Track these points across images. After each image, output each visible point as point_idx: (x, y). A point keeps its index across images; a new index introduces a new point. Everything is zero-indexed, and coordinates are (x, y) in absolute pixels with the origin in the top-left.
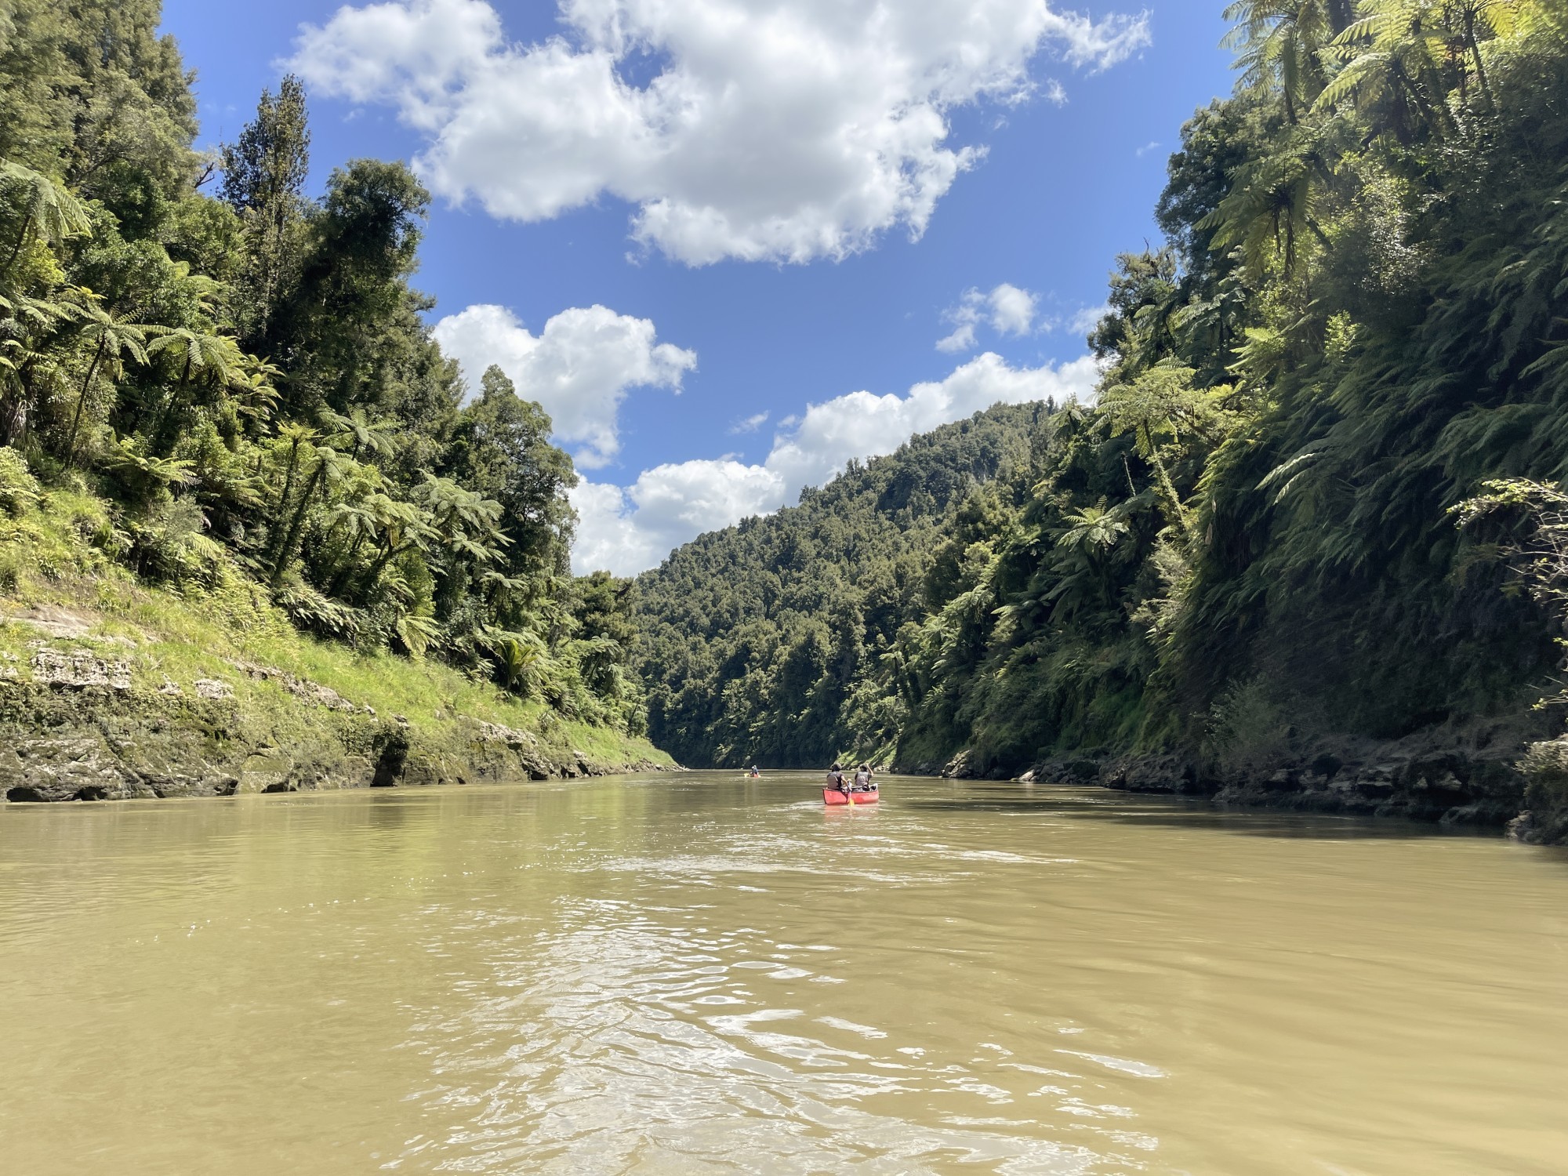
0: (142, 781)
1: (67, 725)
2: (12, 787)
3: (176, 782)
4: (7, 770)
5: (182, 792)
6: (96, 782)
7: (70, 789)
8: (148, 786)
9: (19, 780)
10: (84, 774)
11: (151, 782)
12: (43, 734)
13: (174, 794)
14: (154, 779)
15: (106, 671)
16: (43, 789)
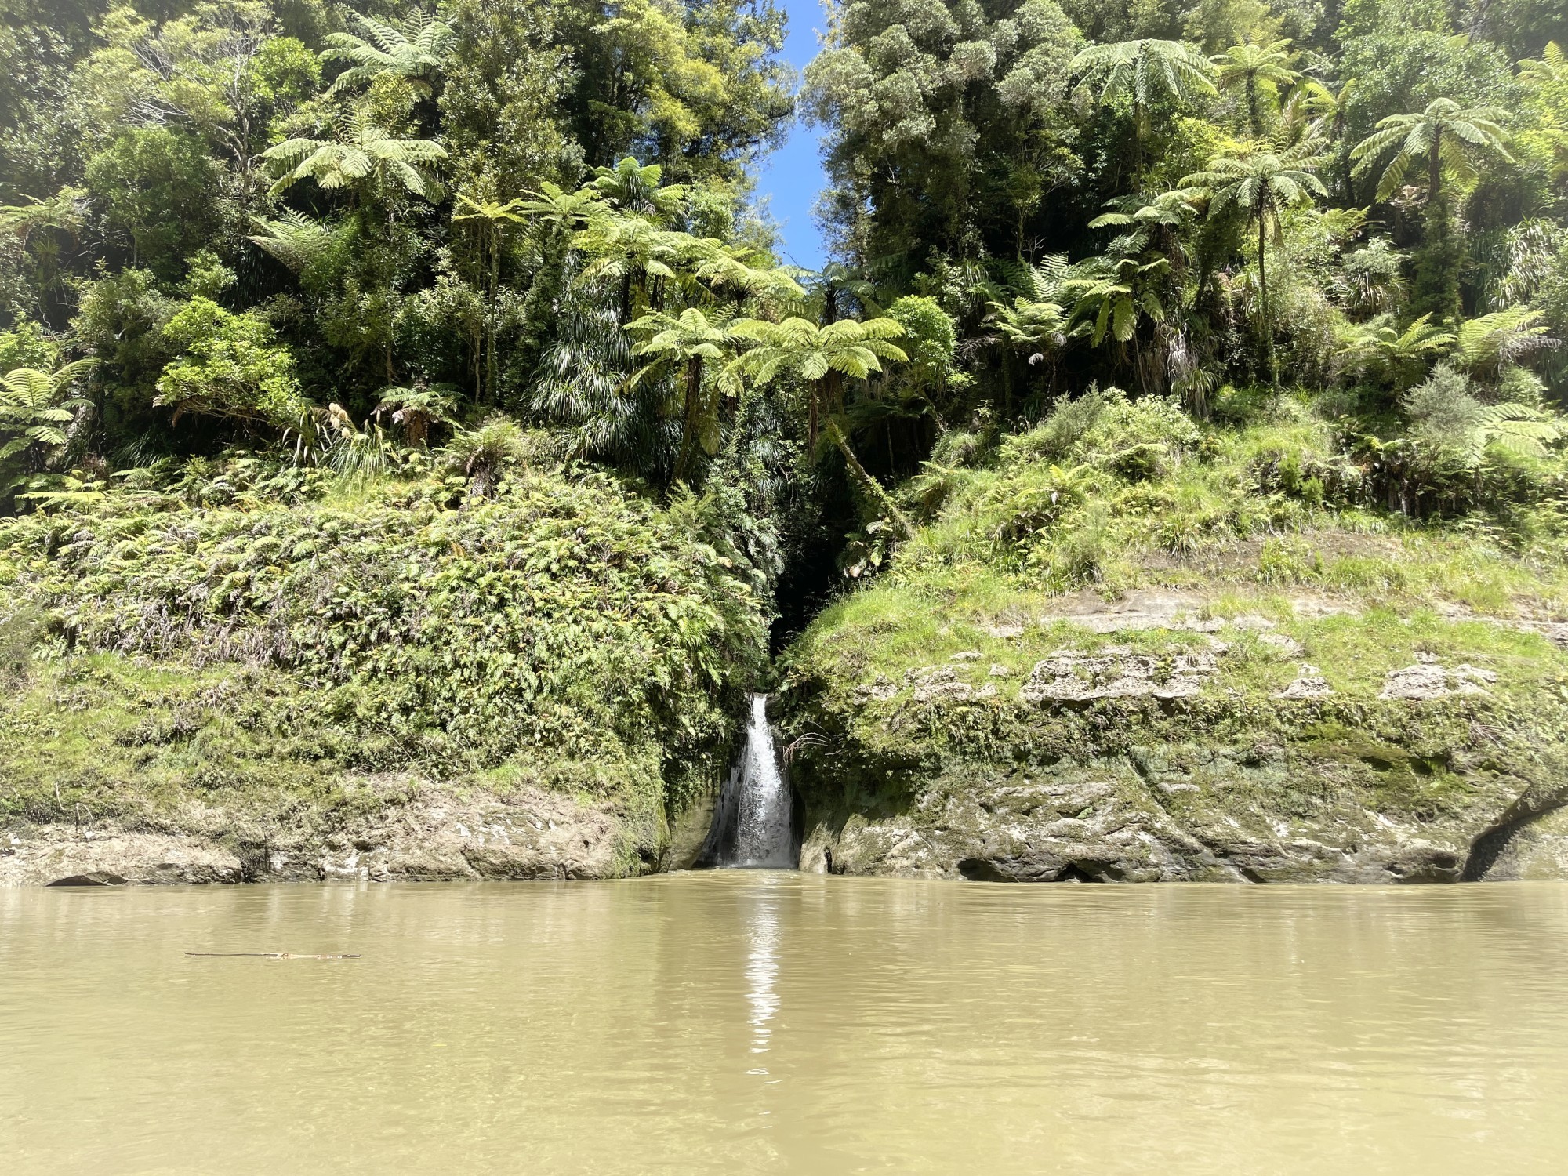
0: (1206, 850)
1: (1066, 762)
2: (964, 857)
3: (1291, 855)
4: (959, 833)
5: (1304, 873)
6: (1098, 851)
7: (1050, 863)
8: (1220, 861)
9: (976, 848)
10: (1077, 838)
11: (1226, 854)
12: (1027, 777)
13: (1286, 875)
14: (1231, 847)
15: (1151, 673)
16: (1002, 861)
